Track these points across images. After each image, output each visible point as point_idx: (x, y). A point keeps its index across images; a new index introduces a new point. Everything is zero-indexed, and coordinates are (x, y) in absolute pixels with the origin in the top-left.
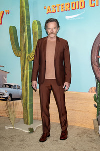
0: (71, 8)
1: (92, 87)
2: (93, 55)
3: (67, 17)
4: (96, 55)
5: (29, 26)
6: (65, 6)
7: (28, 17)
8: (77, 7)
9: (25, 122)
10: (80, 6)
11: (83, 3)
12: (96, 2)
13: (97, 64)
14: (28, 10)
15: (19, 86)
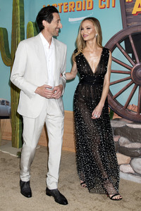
0: (76, 9)
3: (70, 20)
5: (23, 29)
6: (69, 5)
7: (22, 18)
8: (83, 8)
9: (14, 145)
10: (87, 8)
11: (91, 4)
12: (107, 3)
14: (22, 8)
15: (7, 102)
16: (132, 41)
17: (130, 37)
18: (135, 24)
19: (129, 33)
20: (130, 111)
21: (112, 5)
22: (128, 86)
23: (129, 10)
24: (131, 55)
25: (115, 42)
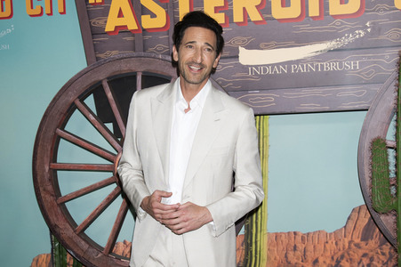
1: (39, 256)
2: (38, 162)
4: (47, 160)
13: (50, 188)
16: (110, 95)
17: (105, 84)
18: (114, 54)
19: (102, 75)
20: (119, 258)
21: (58, 7)
22: (110, 201)
23: (97, 22)
24: (110, 126)
25: (72, 97)
